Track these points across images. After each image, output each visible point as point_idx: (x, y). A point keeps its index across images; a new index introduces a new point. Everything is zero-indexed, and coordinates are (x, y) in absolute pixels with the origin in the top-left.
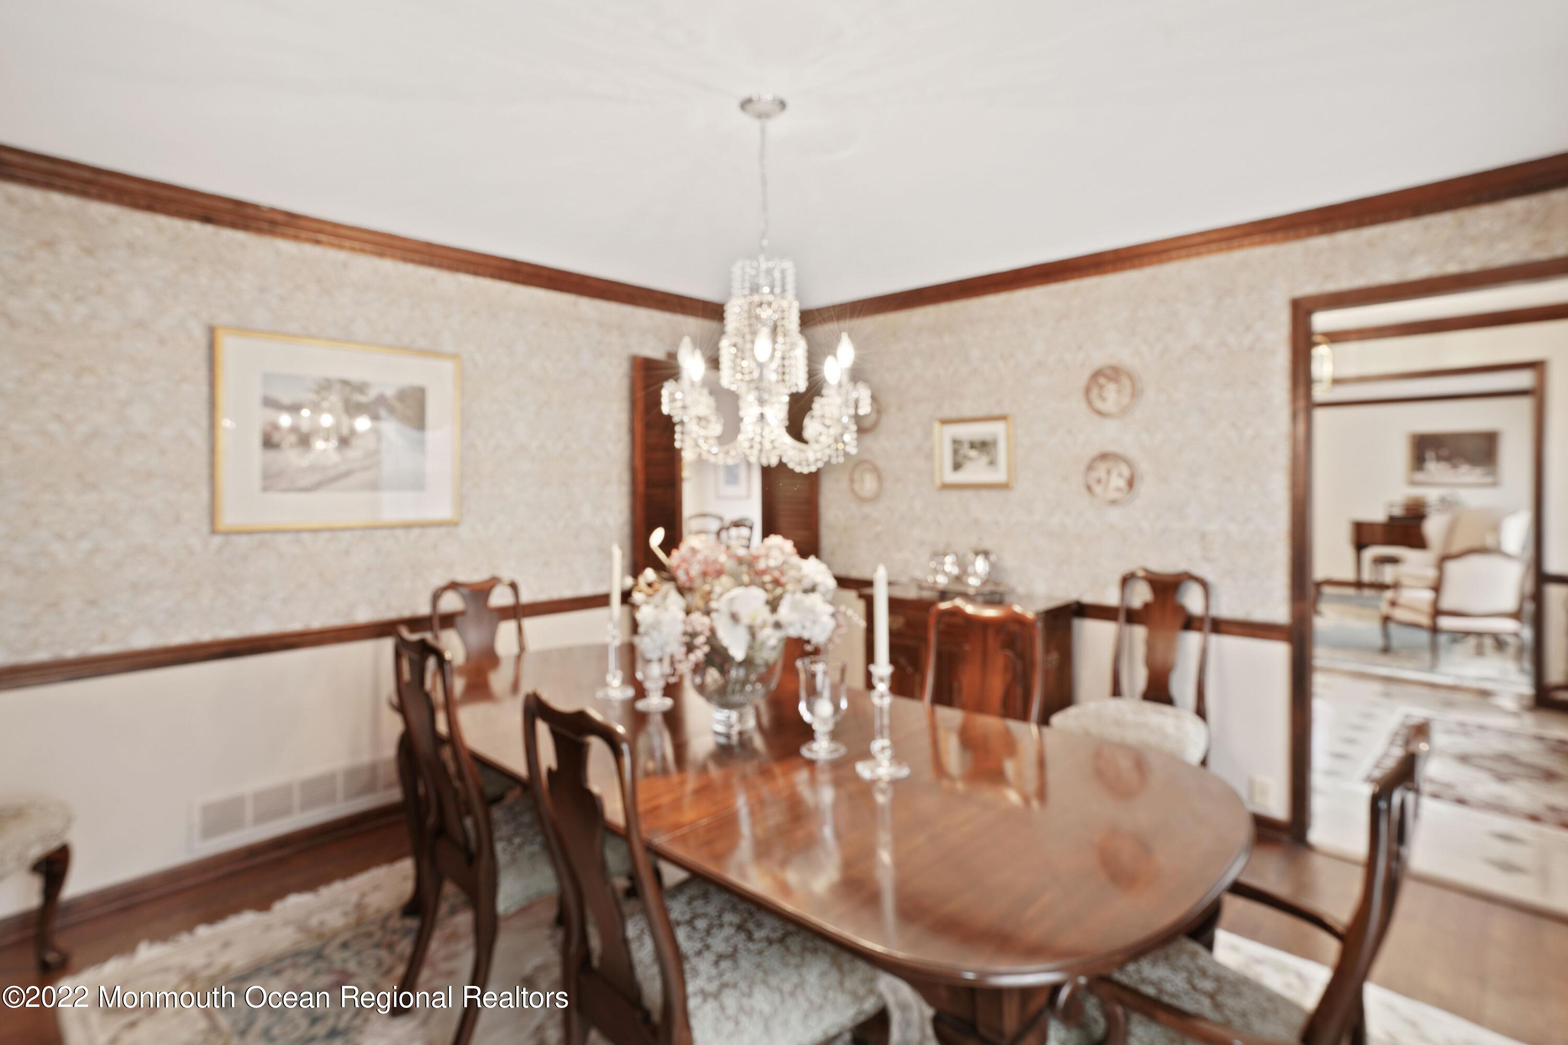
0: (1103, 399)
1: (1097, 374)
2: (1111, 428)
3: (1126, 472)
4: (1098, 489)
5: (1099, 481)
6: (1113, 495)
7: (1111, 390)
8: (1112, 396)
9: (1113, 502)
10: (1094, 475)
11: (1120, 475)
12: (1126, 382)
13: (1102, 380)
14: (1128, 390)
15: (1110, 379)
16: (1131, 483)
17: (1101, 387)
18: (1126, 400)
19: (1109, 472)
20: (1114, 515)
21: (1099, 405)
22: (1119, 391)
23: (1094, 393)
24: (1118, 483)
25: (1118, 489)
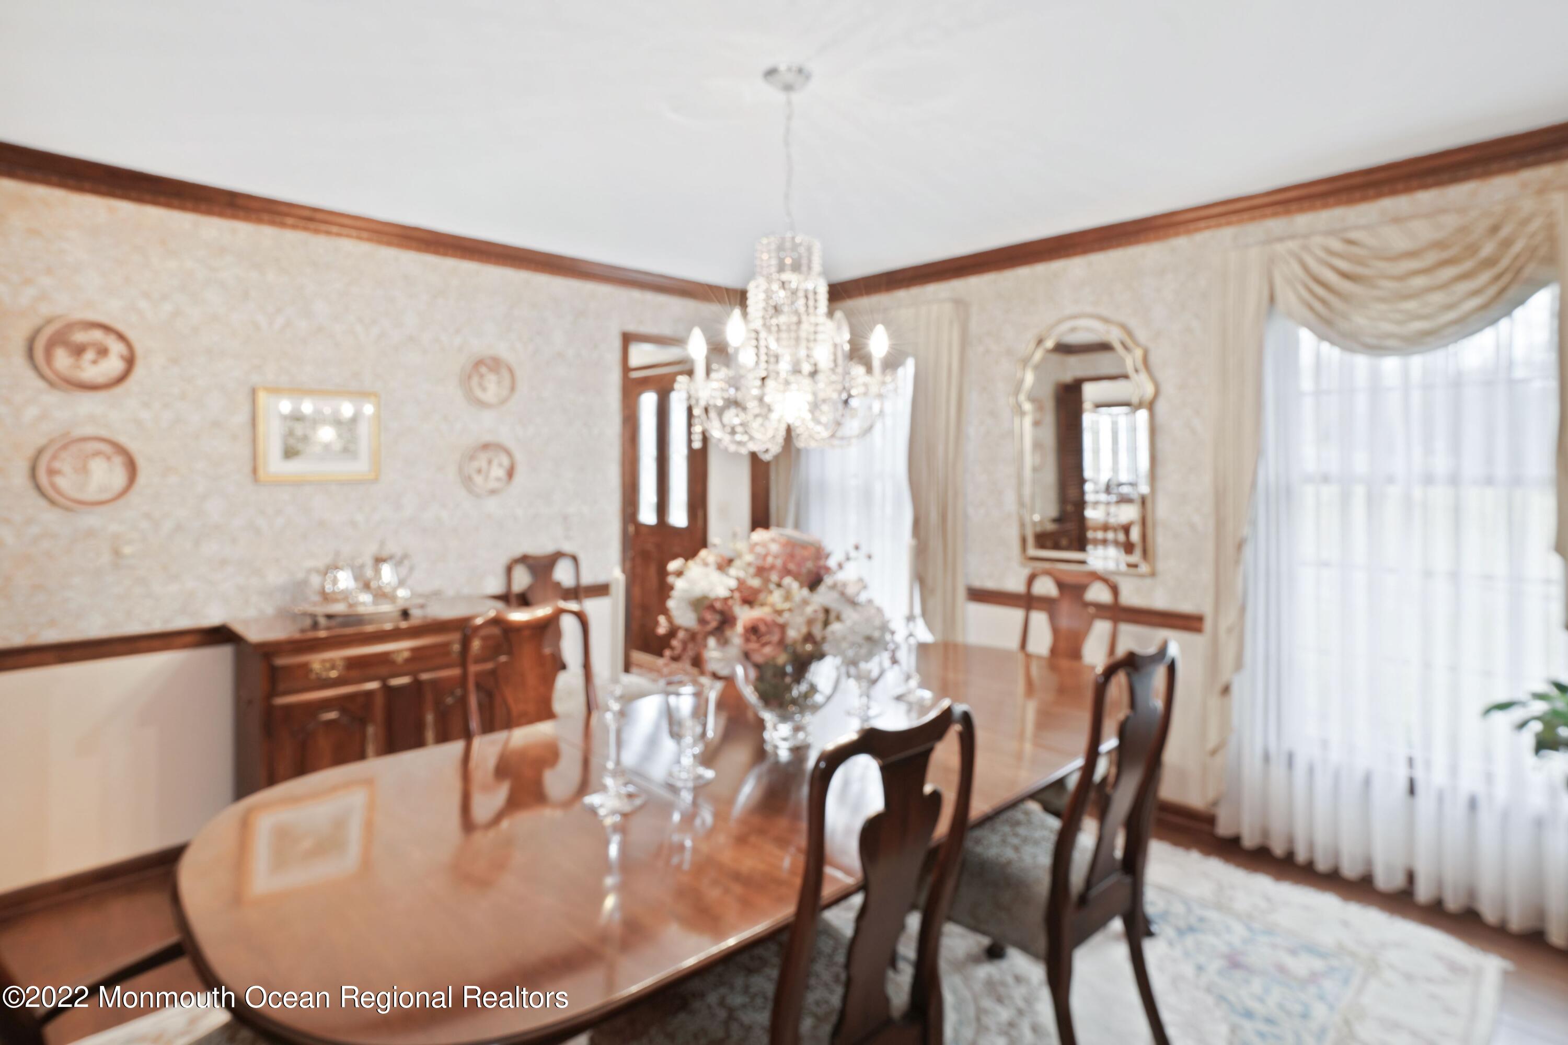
0: (484, 389)
1: (479, 363)
2: (488, 418)
3: (506, 461)
4: (479, 479)
5: (479, 471)
6: (493, 485)
7: (491, 381)
8: (492, 388)
9: (493, 492)
10: (476, 464)
11: (500, 465)
12: (505, 374)
13: (483, 370)
14: (507, 382)
15: (491, 370)
16: (510, 473)
17: (482, 376)
18: (505, 392)
19: (490, 462)
20: (491, 505)
21: (479, 393)
22: (499, 383)
23: (475, 380)
24: (498, 472)
25: (498, 479)
